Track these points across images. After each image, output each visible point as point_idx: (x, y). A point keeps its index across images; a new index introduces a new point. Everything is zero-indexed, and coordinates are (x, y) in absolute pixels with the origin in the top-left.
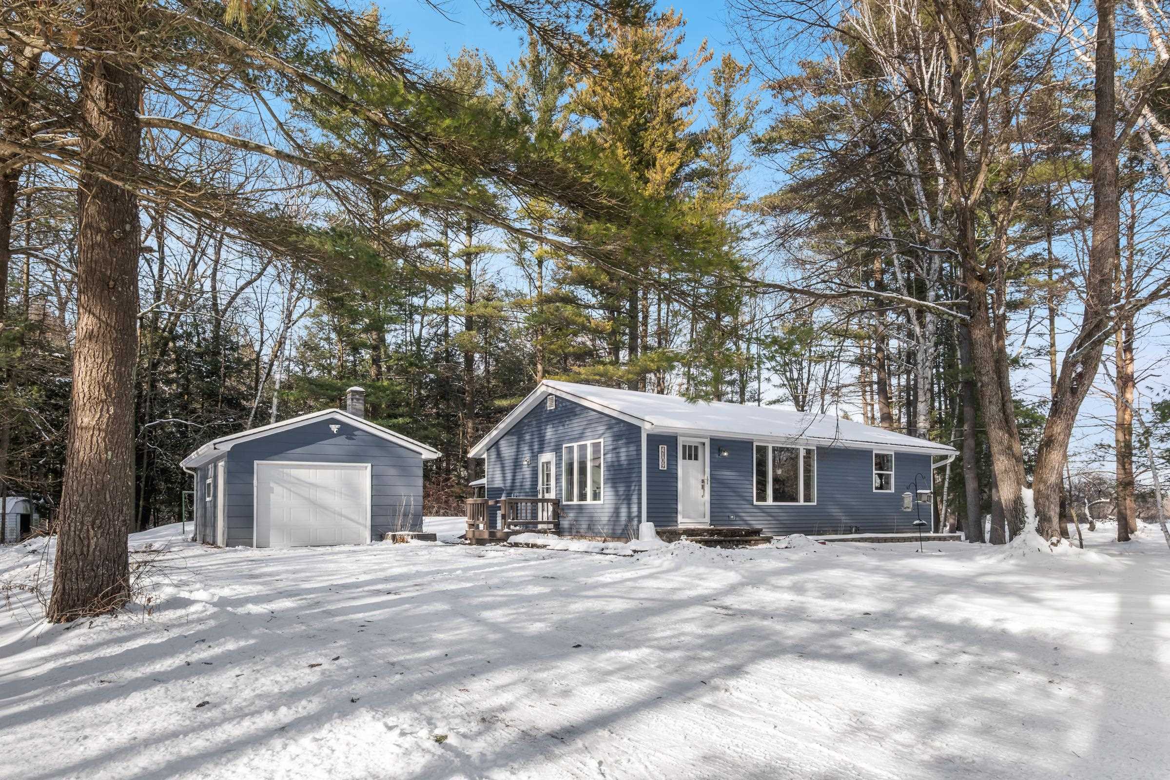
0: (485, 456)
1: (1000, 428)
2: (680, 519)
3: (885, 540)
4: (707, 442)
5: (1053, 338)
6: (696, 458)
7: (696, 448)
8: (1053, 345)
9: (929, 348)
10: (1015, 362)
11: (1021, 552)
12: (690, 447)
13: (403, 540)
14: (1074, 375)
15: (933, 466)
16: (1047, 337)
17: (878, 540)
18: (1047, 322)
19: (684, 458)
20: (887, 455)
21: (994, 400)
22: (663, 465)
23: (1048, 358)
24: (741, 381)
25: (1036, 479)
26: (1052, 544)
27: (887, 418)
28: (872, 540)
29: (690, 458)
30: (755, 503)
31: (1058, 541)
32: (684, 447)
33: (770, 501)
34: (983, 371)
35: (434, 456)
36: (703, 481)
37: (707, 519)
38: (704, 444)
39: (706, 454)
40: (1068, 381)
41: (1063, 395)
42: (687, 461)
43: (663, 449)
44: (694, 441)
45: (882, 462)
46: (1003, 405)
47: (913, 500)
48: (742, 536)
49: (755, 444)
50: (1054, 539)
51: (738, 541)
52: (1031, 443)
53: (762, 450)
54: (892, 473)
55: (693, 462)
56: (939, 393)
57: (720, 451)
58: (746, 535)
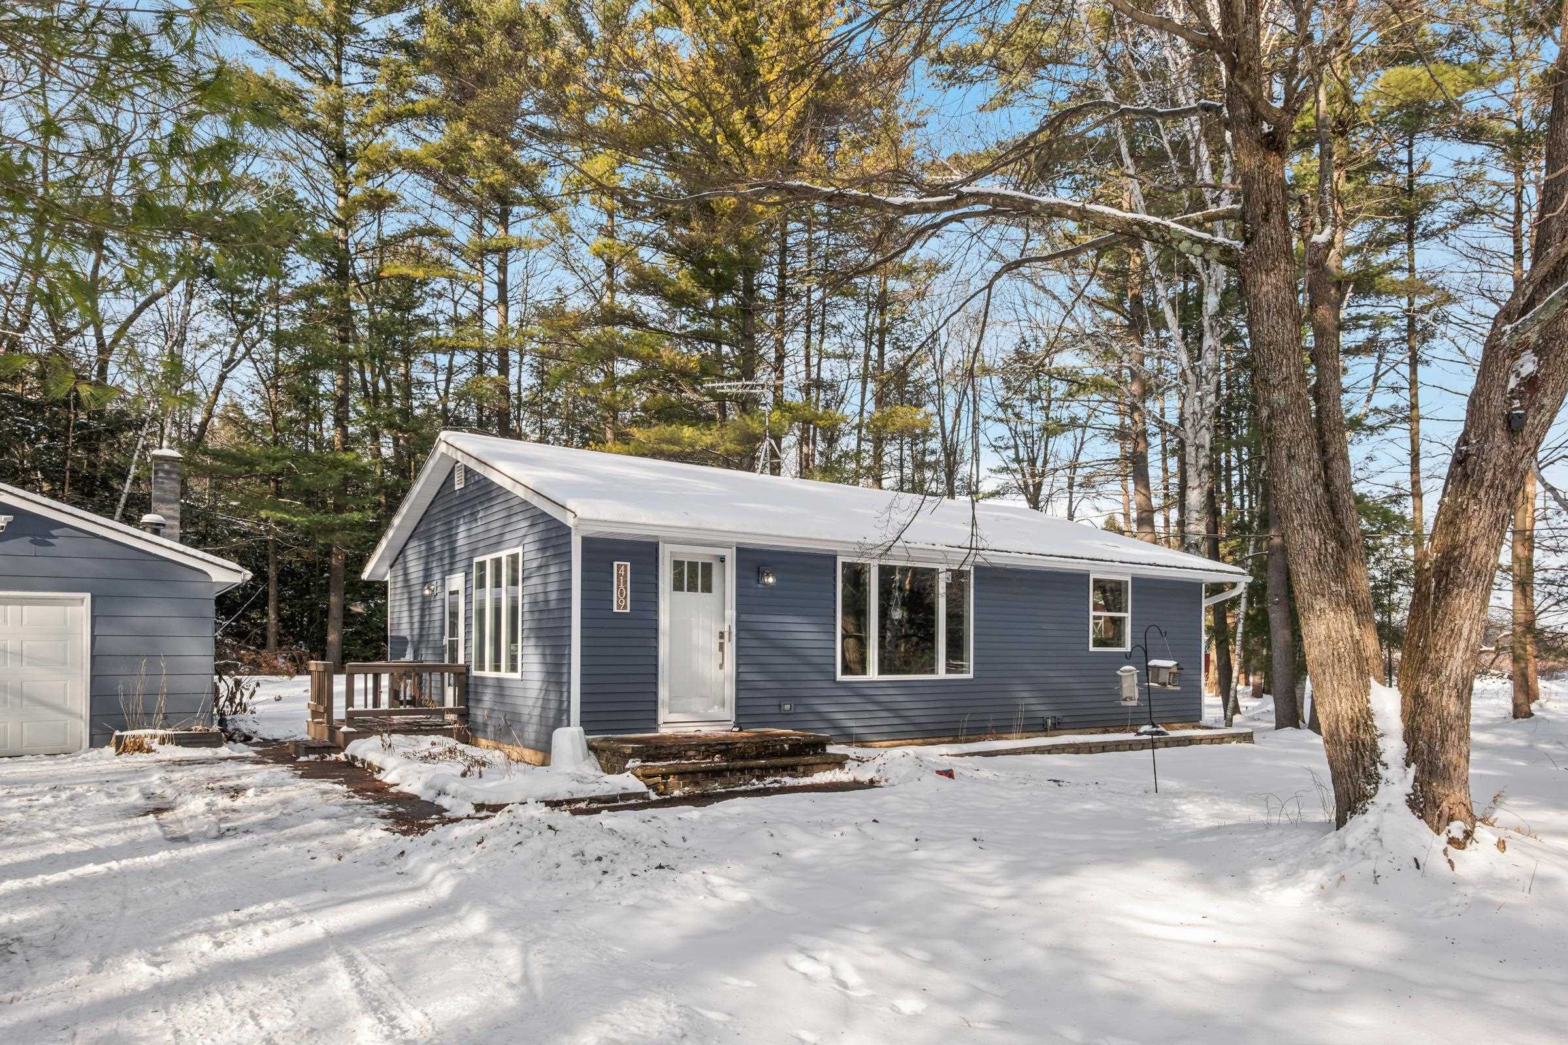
0: (388, 578)
1: (1315, 526)
2: (663, 715)
3: (1104, 748)
4: (731, 556)
5: (1414, 396)
6: (707, 588)
7: (707, 567)
8: (1414, 406)
9: (1208, 394)
10: (1356, 424)
11: (1367, 867)
12: (693, 566)
13: (140, 748)
14: (1513, 383)
15: (1206, 603)
16: (1406, 394)
17: (1089, 749)
18: (1405, 370)
19: (678, 586)
20: (1119, 583)
21: (1302, 451)
22: (621, 601)
23: (1407, 426)
24: (948, 465)
25: (1408, 657)
26: (1452, 841)
27: (1145, 519)
28: (1077, 749)
29: (692, 588)
30: (840, 677)
31: (1468, 834)
32: (678, 565)
33: (873, 673)
34: (1275, 378)
35: (237, 579)
36: (722, 635)
37: (729, 713)
38: (722, 560)
39: (727, 580)
40: (1497, 399)
41: (1485, 436)
42: (685, 595)
43: (622, 570)
44: (700, 554)
45: (1111, 592)
46: (1326, 467)
47: (1140, 683)
48: (783, 754)
49: (840, 560)
50: (1457, 829)
51: (761, 768)
52: (1378, 561)
53: (856, 576)
54: (1128, 616)
55: (700, 596)
56: (1240, 487)
57: (760, 573)
58: (791, 753)
